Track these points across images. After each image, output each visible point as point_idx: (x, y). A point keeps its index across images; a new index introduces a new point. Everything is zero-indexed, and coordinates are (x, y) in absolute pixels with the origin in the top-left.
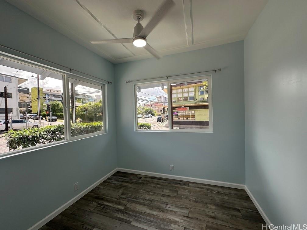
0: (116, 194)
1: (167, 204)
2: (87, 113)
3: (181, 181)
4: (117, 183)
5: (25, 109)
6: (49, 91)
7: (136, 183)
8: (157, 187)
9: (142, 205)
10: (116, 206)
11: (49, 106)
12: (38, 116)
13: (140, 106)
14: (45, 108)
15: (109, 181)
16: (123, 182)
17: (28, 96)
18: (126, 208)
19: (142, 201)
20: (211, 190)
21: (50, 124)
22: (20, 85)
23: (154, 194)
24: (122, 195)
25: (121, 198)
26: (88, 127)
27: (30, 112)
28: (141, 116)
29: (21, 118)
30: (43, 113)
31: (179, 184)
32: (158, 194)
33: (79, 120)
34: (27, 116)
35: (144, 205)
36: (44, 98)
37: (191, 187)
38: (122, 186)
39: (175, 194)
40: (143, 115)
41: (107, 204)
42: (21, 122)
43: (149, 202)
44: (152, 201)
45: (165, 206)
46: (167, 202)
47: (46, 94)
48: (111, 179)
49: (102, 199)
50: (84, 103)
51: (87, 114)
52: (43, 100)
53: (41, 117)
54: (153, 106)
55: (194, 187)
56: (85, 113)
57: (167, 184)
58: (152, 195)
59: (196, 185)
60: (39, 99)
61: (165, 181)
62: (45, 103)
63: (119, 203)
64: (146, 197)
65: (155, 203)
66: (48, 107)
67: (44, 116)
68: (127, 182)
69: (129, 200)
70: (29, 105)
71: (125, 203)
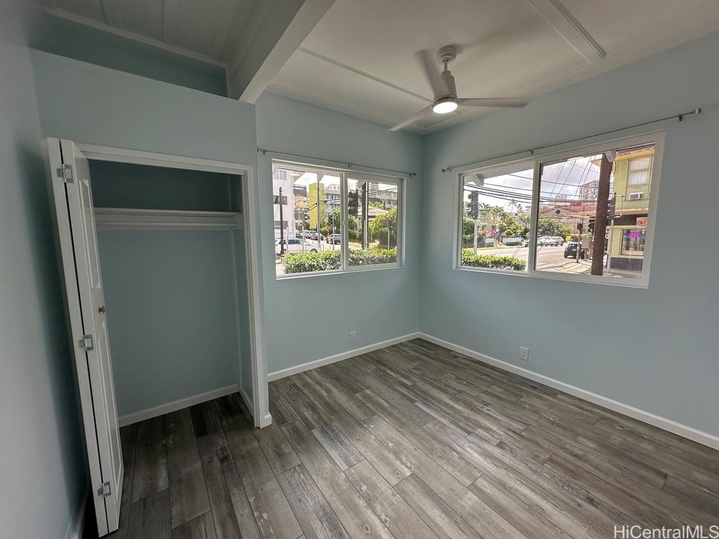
0: (405, 366)
1: (487, 404)
2: (390, 229)
3: (541, 385)
4: (412, 353)
5: (301, 221)
6: (333, 189)
7: (444, 362)
8: (481, 379)
9: (441, 390)
10: (401, 379)
11: (332, 216)
12: (317, 234)
13: (520, 215)
14: (326, 220)
15: (401, 347)
16: (423, 354)
17: (305, 199)
18: (414, 385)
19: (442, 386)
20: (614, 421)
21: (332, 248)
22: (296, 183)
23: (469, 384)
24: (414, 369)
25: (412, 372)
26: (387, 257)
27: (307, 227)
28: (519, 240)
29: (297, 237)
30: (323, 229)
31: (534, 388)
32: (477, 387)
33: (377, 243)
34: (304, 233)
35: (445, 392)
36: (325, 202)
37: (560, 400)
38: (418, 359)
39: (513, 399)
40: (525, 238)
41: (389, 372)
42: (297, 242)
43: (455, 392)
44: (460, 392)
45: (481, 405)
46: (490, 403)
47: (327, 194)
48: (405, 346)
49: (385, 365)
50: (388, 209)
51: (390, 232)
52: (325, 206)
53: (321, 235)
54: (563, 212)
55: (568, 403)
56: (387, 229)
57: (505, 380)
58: (465, 385)
59: (578, 403)
60: (318, 204)
61: (503, 375)
62: (326, 211)
63: (407, 378)
64: (454, 384)
65: (465, 397)
66: (330, 217)
67: (325, 234)
68: (429, 357)
69: (422, 378)
70: (307, 215)
71: (415, 379)
